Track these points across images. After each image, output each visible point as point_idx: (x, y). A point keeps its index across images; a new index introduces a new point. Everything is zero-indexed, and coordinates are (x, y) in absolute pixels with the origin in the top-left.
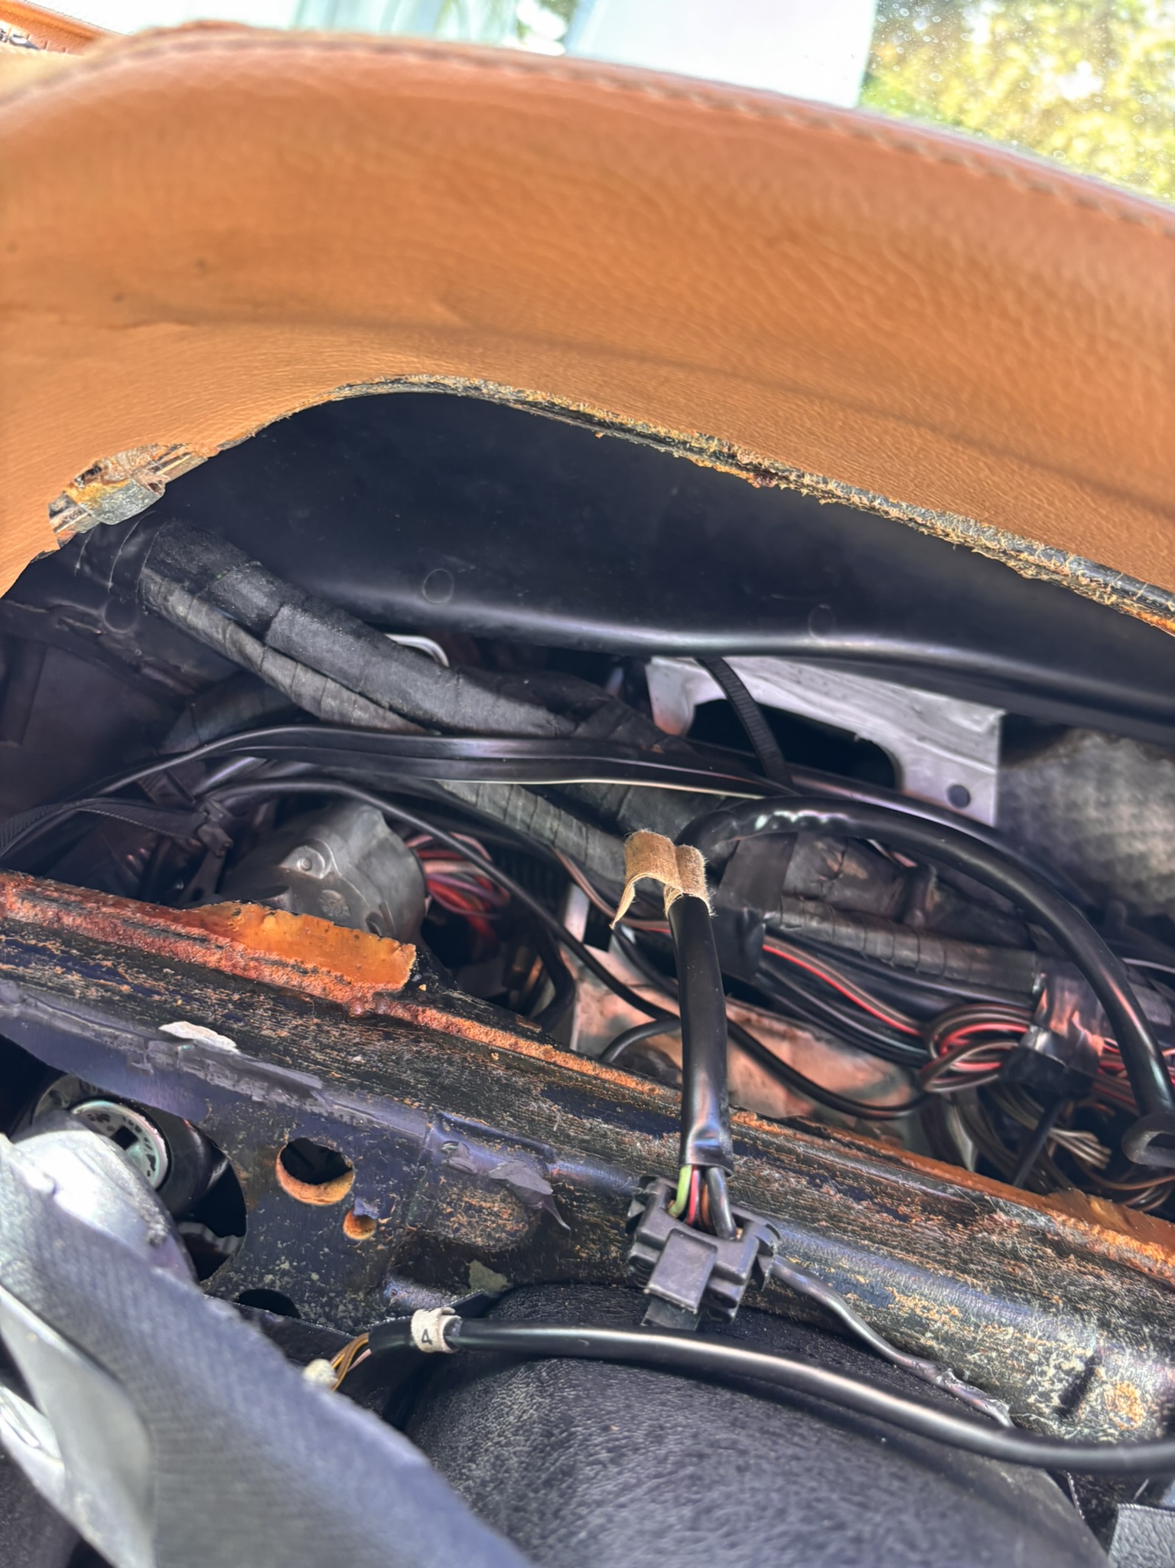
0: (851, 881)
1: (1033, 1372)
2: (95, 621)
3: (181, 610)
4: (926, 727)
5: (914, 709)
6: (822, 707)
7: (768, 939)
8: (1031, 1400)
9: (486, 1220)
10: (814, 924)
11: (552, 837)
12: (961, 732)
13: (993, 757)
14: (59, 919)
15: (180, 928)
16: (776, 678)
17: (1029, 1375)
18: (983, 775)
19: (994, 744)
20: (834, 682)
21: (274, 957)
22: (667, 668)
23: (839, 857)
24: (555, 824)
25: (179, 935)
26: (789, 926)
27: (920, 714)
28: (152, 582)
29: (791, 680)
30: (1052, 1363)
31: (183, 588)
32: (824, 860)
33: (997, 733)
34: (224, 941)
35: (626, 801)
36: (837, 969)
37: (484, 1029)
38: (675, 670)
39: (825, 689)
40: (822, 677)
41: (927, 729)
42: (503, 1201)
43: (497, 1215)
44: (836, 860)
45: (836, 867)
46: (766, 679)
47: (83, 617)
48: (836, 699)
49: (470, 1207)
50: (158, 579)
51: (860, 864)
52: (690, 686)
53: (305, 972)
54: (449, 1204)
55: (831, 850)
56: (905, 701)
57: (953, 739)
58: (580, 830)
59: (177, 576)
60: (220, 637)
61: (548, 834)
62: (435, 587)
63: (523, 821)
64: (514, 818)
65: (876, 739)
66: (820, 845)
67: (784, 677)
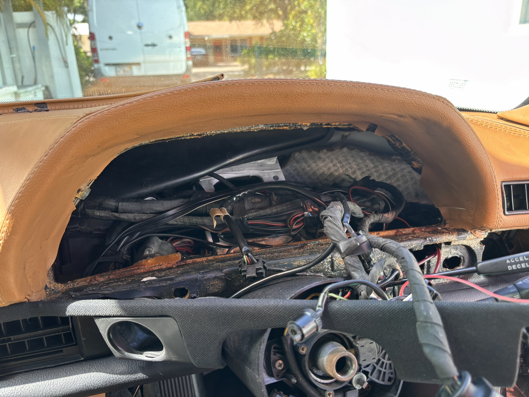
0: (258, 203)
1: (323, 265)
2: (77, 228)
3: (98, 214)
4: (263, 167)
5: (259, 165)
6: (240, 174)
7: (248, 221)
8: (326, 270)
9: (216, 286)
10: (255, 214)
11: (196, 223)
12: (270, 165)
13: (279, 167)
14: (109, 278)
15: (133, 269)
16: (228, 172)
17: (323, 266)
18: (279, 171)
19: (278, 164)
20: (240, 167)
21: (153, 265)
22: (204, 181)
23: (254, 199)
24: (195, 220)
25: (134, 270)
26: (251, 216)
27: (260, 166)
28: (89, 211)
29: (231, 171)
30: (325, 262)
31: (96, 210)
32: (251, 201)
33: (278, 162)
34: (143, 267)
35: (207, 209)
36: (264, 220)
37: (200, 259)
38: (205, 180)
39: (239, 170)
40: (237, 167)
41: (263, 168)
42: (217, 281)
43: (217, 284)
44: (254, 200)
45: (254, 201)
46: (226, 173)
47: (74, 228)
48: (242, 170)
49: (212, 285)
50: (90, 210)
51: (258, 199)
52: (210, 182)
53: (161, 265)
54: (208, 286)
55: (252, 199)
56: (256, 164)
57: (269, 167)
58: (201, 218)
59: (94, 208)
60: (109, 215)
61: (195, 222)
62: (146, 186)
63: (188, 222)
64: (186, 223)
65: (254, 175)
66: (249, 199)
67: (229, 171)
